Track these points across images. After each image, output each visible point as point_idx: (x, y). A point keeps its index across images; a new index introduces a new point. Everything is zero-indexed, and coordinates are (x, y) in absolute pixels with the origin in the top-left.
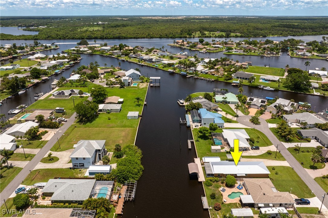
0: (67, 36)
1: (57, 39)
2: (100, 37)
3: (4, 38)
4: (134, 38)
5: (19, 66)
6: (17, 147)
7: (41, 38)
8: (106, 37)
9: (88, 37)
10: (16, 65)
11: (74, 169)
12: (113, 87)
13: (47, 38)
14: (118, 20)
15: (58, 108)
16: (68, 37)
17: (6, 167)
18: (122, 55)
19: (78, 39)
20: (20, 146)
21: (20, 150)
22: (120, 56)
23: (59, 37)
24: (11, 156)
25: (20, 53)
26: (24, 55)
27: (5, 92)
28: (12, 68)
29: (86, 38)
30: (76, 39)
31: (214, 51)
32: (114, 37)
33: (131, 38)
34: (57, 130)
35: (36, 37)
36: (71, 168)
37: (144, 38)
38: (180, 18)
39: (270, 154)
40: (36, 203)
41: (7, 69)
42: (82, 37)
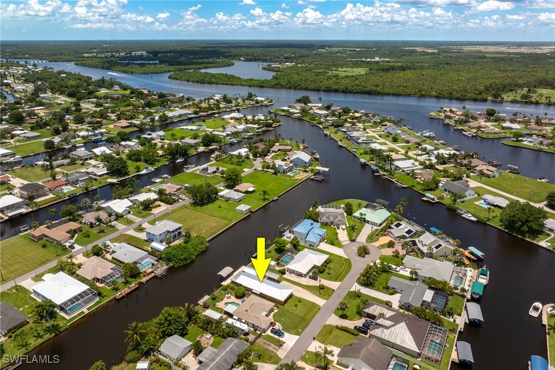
0: (300, 85)
1: (287, 88)
2: (341, 90)
3: (228, 83)
4: (393, 94)
5: (205, 127)
6: (129, 213)
7: (267, 86)
8: (350, 90)
9: (326, 88)
10: (202, 126)
11: (147, 241)
12: (267, 171)
13: (275, 85)
14: (415, 51)
15: (186, 185)
16: (300, 87)
17: (110, 225)
18: (331, 126)
19: (312, 90)
20: (132, 213)
21: (130, 216)
22: (328, 128)
23: (289, 85)
24: (120, 219)
25: (223, 108)
26: (226, 111)
27: (167, 158)
28: (197, 129)
29: (323, 89)
30: (309, 90)
31: (489, 135)
32: (362, 91)
33: (388, 94)
34: (169, 206)
35: (261, 84)
36: (145, 240)
37: (409, 95)
38: (546, 50)
39: (322, 288)
40: (104, 256)
41: (191, 130)
42: (318, 88)
